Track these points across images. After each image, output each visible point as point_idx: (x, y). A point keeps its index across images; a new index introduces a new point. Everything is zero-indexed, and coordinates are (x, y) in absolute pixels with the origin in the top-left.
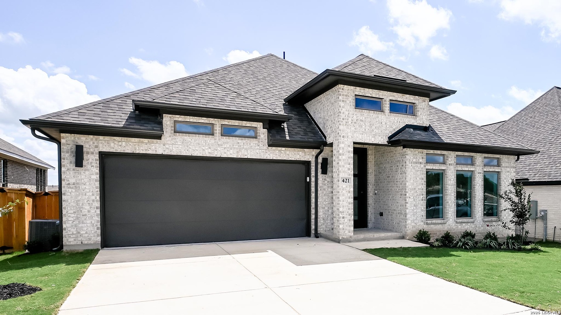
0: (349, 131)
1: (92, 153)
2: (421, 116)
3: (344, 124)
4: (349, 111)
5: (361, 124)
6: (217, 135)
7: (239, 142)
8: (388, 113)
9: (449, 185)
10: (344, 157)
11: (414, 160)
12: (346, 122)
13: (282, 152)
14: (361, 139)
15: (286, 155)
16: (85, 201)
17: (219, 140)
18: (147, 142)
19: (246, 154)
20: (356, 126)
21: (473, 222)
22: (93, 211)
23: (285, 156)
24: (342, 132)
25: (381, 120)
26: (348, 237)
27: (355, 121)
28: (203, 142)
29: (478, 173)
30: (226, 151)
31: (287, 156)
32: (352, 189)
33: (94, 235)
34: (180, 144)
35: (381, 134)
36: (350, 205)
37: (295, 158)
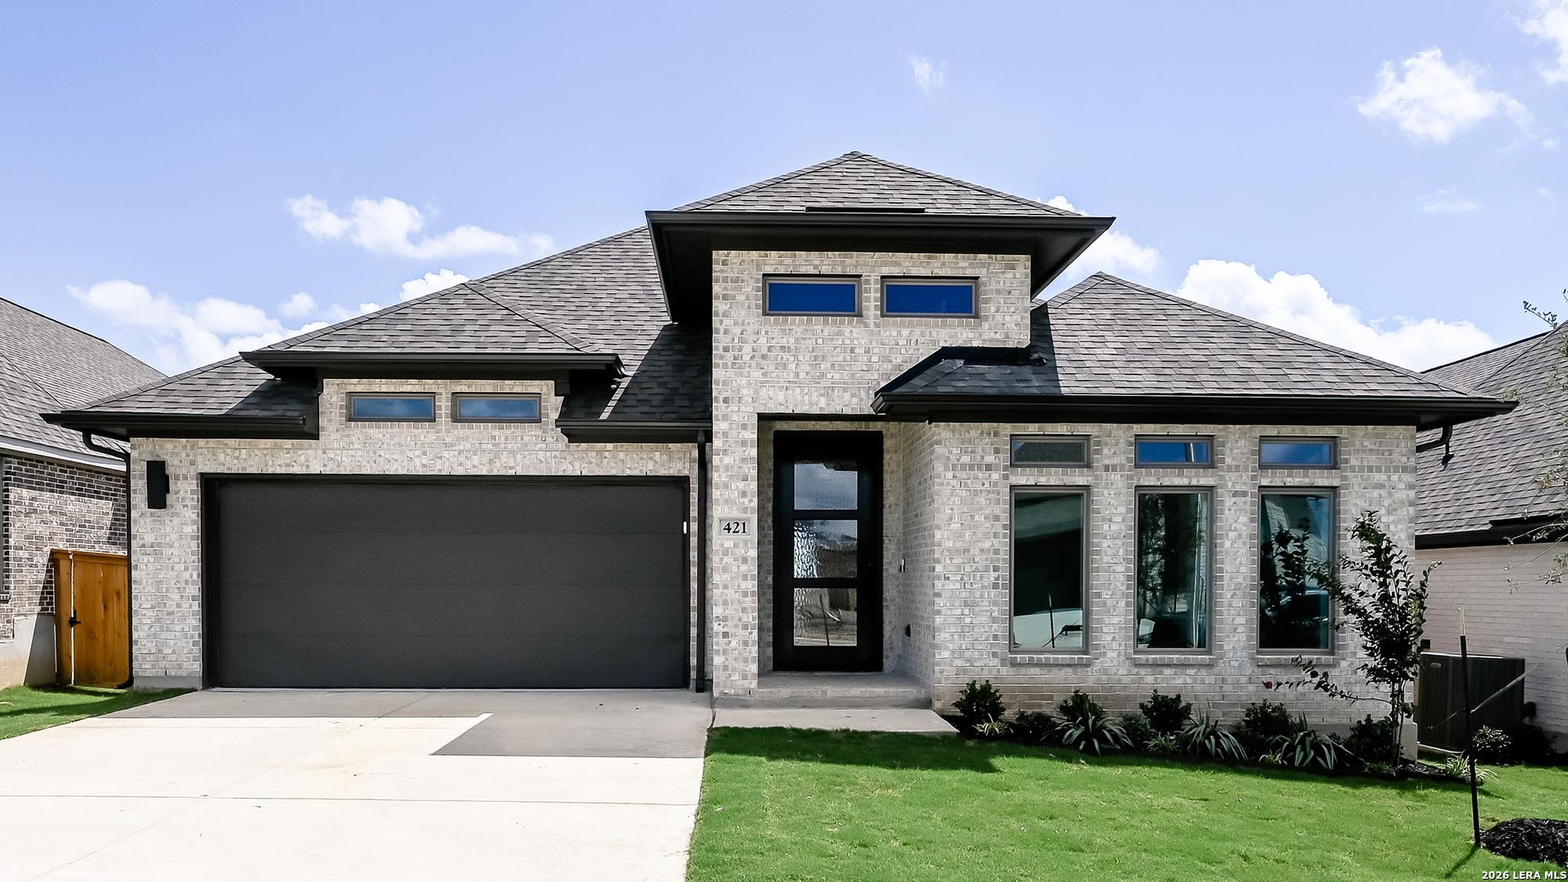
0: (744, 381)
1: (185, 478)
2: (999, 317)
3: (729, 364)
4: (743, 324)
5: (782, 358)
6: (443, 419)
7: (494, 434)
8: (876, 318)
9: (1105, 538)
10: (727, 460)
11: (966, 459)
12: (735, 356)
13: (606, 454)
14: (782, 405)
15: (616, 463)
16: (173, 582)
17: (448, 431)
18: (290, 446)
19: (513, 465)
20: (766, 368)
21: (1209, 666)
22: (185, 605)
23: (613, 465)
24: (721, 387)
25: (852, 340)
26: (740, 692)
27: (764, 352)
28: (409, 439)
29: (1234, 496)
30: (462, 459)
31: (620, 464)
32: (753, 553)
33: (186, 657)
34: (360, 447)
35: (852, 383)
36: (746, 599)
37: (641, 470)
